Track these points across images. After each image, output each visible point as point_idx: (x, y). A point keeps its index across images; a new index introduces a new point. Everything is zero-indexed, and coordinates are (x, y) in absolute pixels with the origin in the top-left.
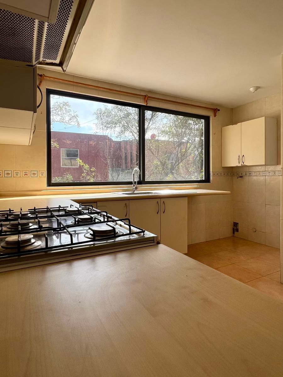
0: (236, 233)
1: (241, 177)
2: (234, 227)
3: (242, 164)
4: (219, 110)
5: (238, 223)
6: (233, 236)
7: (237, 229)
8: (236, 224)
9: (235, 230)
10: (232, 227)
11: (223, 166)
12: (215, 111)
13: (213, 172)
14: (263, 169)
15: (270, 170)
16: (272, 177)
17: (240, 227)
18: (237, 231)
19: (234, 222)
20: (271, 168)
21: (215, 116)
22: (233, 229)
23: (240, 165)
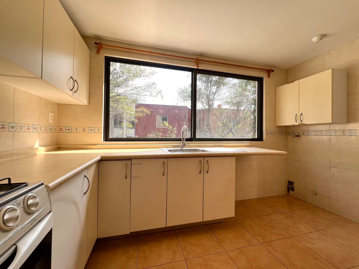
0: (291, 192)
1: (298, 136)
2: (288, 186)
3: (300, 122)
4: (273, 71)
5: (294, 182)
6: (288, 194)
7: (293, 188)
8: (291, 183)
9: (290, 189)
10: (287, 185)
11: (276, 125)
12: (269, 72)
13: (266, 131)
14: (327, 127)
15: (336, 129)
16: (340, 137)
17: (296, 186)
18: (293, 189)
19: (289, 181)
20: (338, 127)
21: (269, 76)
22: (288, 187)
23: (297, 124)
